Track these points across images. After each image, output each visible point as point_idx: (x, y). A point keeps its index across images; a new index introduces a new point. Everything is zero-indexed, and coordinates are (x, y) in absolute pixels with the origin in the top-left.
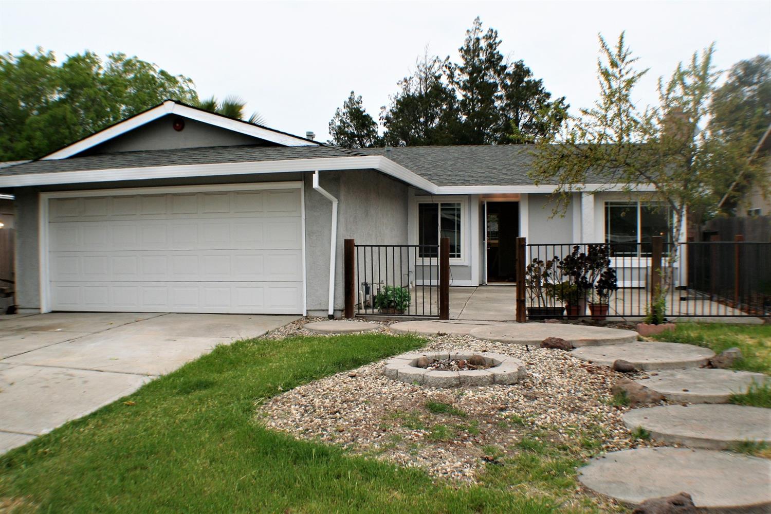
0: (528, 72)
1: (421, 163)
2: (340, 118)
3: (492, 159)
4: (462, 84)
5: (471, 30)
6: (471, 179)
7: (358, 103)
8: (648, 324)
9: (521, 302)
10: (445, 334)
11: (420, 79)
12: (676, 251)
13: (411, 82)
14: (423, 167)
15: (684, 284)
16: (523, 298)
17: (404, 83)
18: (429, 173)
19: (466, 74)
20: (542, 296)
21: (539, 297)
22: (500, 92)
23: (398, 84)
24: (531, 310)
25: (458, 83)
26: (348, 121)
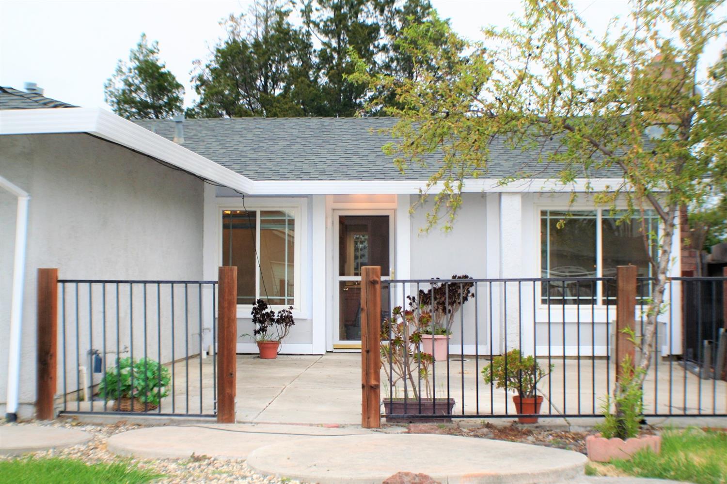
1: (233, 143)
2: (123, 77)
3: (354, 138)
4: (322, 25)
6: (311, 170)
7: (152, 52)
8: (608, 438)
9: (370, 390)
10: (204, 458)
11: (257, 17)
12: (662, 292)
13: (242, 22)
14: (236, 149)
15: (678, 350)
16: (373, 382)
17: (231, 23)
18: (243, 160)
19: (329, 9)
20: (411, 378)
21: (405, 380)
22: (384, 39)
23: (220, 23)
24: (391, 404)
25: (317, 25)
26: (137, 82)
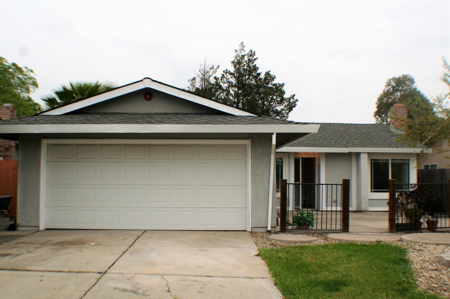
0: (273, 78)
5: (237, 50)
9: (393, 220)
11: (201, 79)
